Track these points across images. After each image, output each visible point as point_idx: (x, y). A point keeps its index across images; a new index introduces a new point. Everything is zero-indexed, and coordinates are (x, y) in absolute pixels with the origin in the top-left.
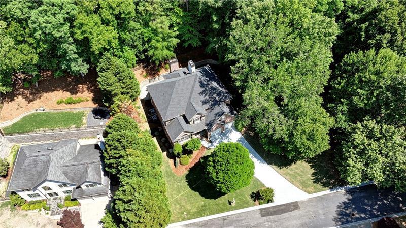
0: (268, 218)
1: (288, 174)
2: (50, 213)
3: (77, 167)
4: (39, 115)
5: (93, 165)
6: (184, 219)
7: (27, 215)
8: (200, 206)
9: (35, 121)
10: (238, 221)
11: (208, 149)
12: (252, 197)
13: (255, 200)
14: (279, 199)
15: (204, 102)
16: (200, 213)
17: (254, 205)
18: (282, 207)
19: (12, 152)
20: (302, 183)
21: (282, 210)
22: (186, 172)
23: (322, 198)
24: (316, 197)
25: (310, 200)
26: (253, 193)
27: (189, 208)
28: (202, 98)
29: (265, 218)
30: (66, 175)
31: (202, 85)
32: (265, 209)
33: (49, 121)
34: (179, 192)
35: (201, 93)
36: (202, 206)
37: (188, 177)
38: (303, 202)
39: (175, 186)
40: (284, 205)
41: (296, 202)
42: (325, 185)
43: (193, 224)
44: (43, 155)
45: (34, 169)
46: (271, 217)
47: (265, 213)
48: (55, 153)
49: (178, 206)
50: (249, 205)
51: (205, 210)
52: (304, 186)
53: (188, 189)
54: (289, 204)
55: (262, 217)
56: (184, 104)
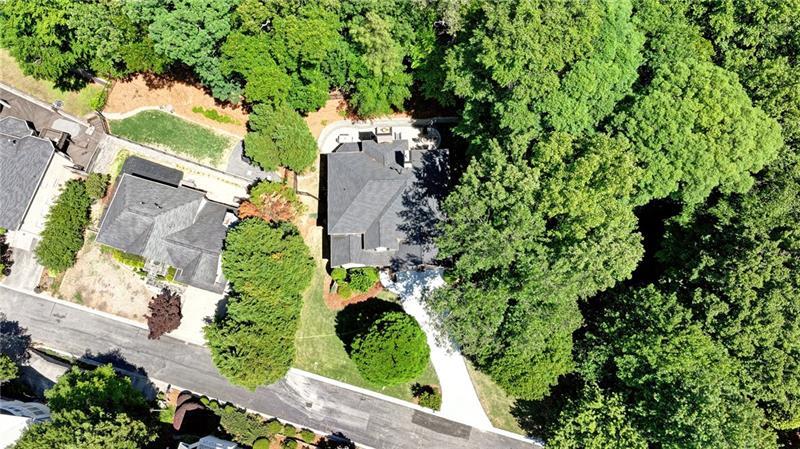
0: (420, 427)
1: (482, 382)
2: (146, 279)
3: (186, 250)
4: (163, 116)
5: (208, 256)
6: (311, 370)
7: (119, 267)
8: (340, 364)
9: (155, 126)
10: (379, 411)
11: (385, 289)
12: (414, 388)
13: (415, 395)
14: (449, 410)
15: (402, 228)
16: (336, 373)
17: (410, 401)
18: (446, 424)
19: (118, 159)
20: (493, 407)
21: (444, 427)
22: (341, 308)
23: (507, 441)
24: (500, 436)
25: (489, 436)
26: (418, 385)
27: (324, 360)
28: (401, 221)
29: (416, 426)
30: (171, 254)
31: (407, 202)
32: (423, 413)
33: (175, 136)
34: (319, 331)
35: (403, 214)
36: (343, 366)
37: (340, 315)
38: (478, 432)
39: (319, 320)
40: (451, 422)
41: (470, 427)
42: (524, 425)
43: (321, 383)
44: (146, 215)
45: (131, 228)
46: (424, 429)
47: (420, 419)
48: (163, 216)
49: (311, 349)
50: (403, 397)
51: (343, 373)
52: (493, 413)
53: (334, 334)
54: (457, 425)
55: (413, 422)
56: (368, 219)
